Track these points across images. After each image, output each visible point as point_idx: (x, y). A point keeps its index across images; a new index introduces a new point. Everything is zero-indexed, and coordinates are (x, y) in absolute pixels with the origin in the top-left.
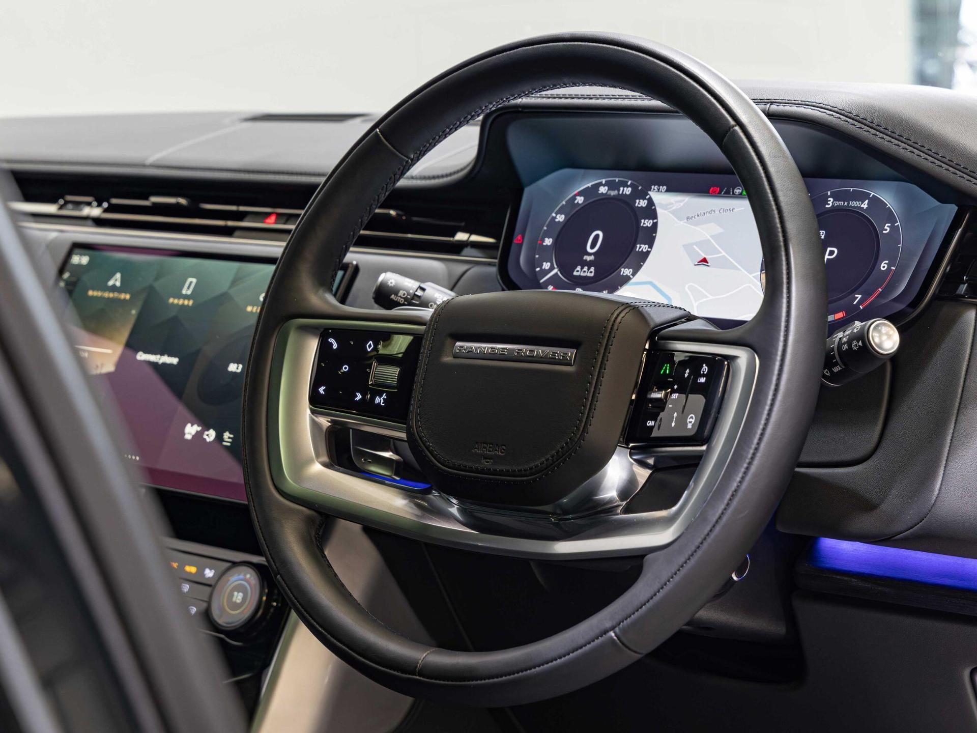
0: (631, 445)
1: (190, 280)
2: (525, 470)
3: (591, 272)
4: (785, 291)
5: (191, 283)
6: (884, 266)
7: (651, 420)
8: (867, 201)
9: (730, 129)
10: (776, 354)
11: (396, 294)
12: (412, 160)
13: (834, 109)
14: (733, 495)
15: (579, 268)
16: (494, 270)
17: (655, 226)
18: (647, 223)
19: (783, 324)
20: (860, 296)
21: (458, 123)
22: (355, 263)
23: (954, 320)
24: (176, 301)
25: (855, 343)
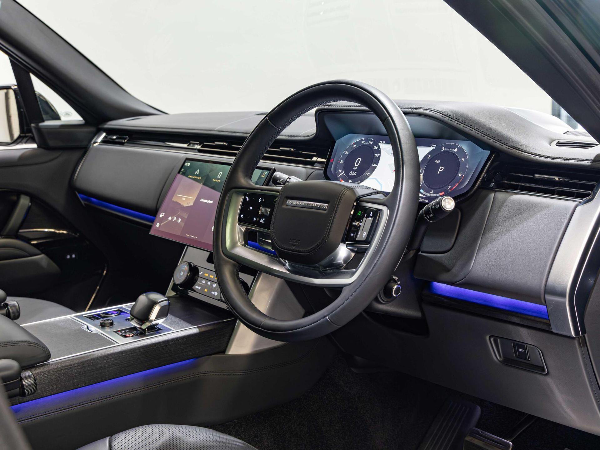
0: (347, 243)
1: (220, 173)
2: (306, 251)
3: (355, 174)
4: (400, 184)
5: (221, 173)
6: (460, 175)
7: (353, 233)
8: (457, 149)
9: (387, 118)
10: (395, 210)
11: (279, 180)
12: (280, 129)
13: (438, 111)
14: (374, 266)
15: (351, 172)
16: (322, 172)
17: (380, 156)
18: (377, 155)
19: (399, 197)
20: (450, 186)
21: (297, 115)
22: (274, 168)
23: (486, 196)
24: (215, 180)
25: (437, 205)
